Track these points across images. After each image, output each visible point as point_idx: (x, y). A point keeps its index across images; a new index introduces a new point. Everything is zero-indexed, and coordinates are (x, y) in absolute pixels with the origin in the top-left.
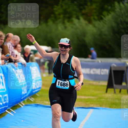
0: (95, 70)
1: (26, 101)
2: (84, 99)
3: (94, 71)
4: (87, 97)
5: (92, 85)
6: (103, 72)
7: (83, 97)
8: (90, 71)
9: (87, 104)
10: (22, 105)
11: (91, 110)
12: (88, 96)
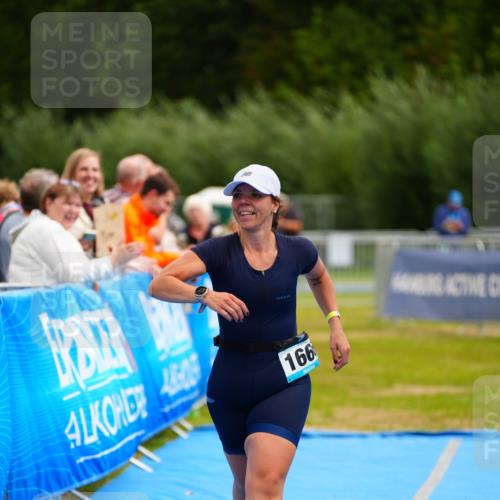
0: (462, 278)
1: (196, 414)
2: (424, 397)
3: (459, 285)
4: (433, 391)
5: (454, 338)
6: (495, 285)
7: (418, 390)
8: (444, 283)
9: (433, 420)
10: (184, 429)
11: (453, 443)
12: (438, 383)
